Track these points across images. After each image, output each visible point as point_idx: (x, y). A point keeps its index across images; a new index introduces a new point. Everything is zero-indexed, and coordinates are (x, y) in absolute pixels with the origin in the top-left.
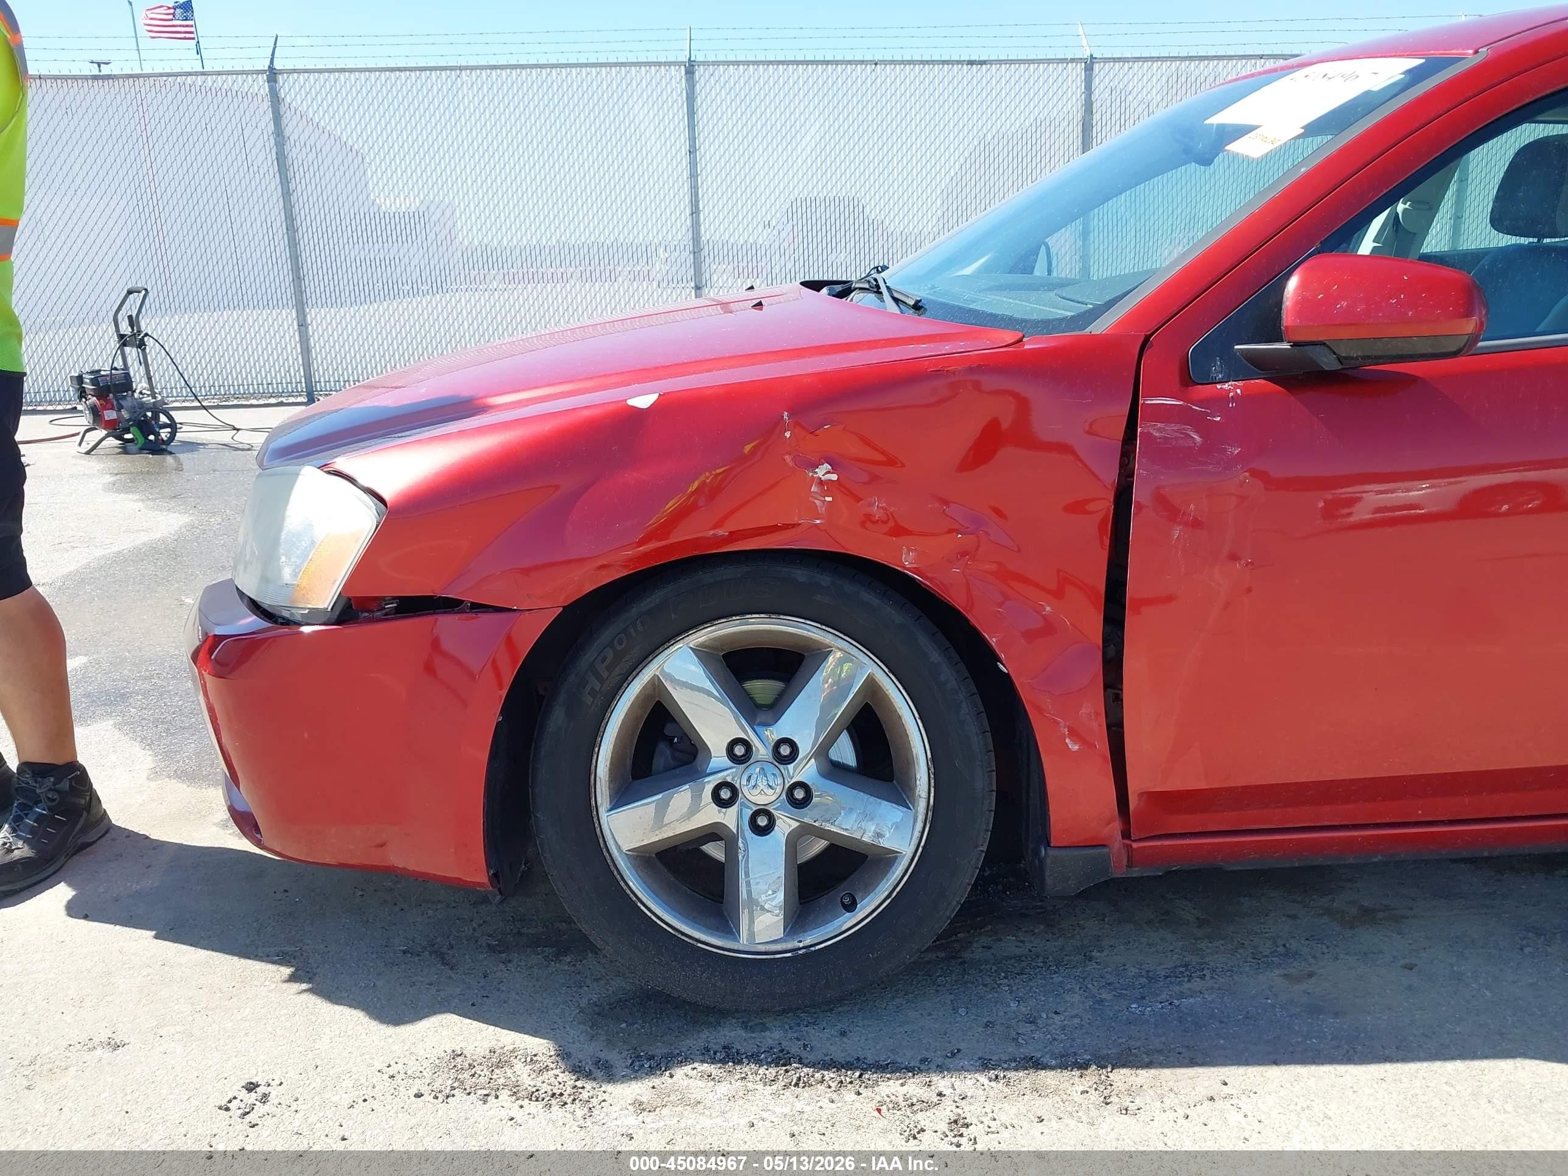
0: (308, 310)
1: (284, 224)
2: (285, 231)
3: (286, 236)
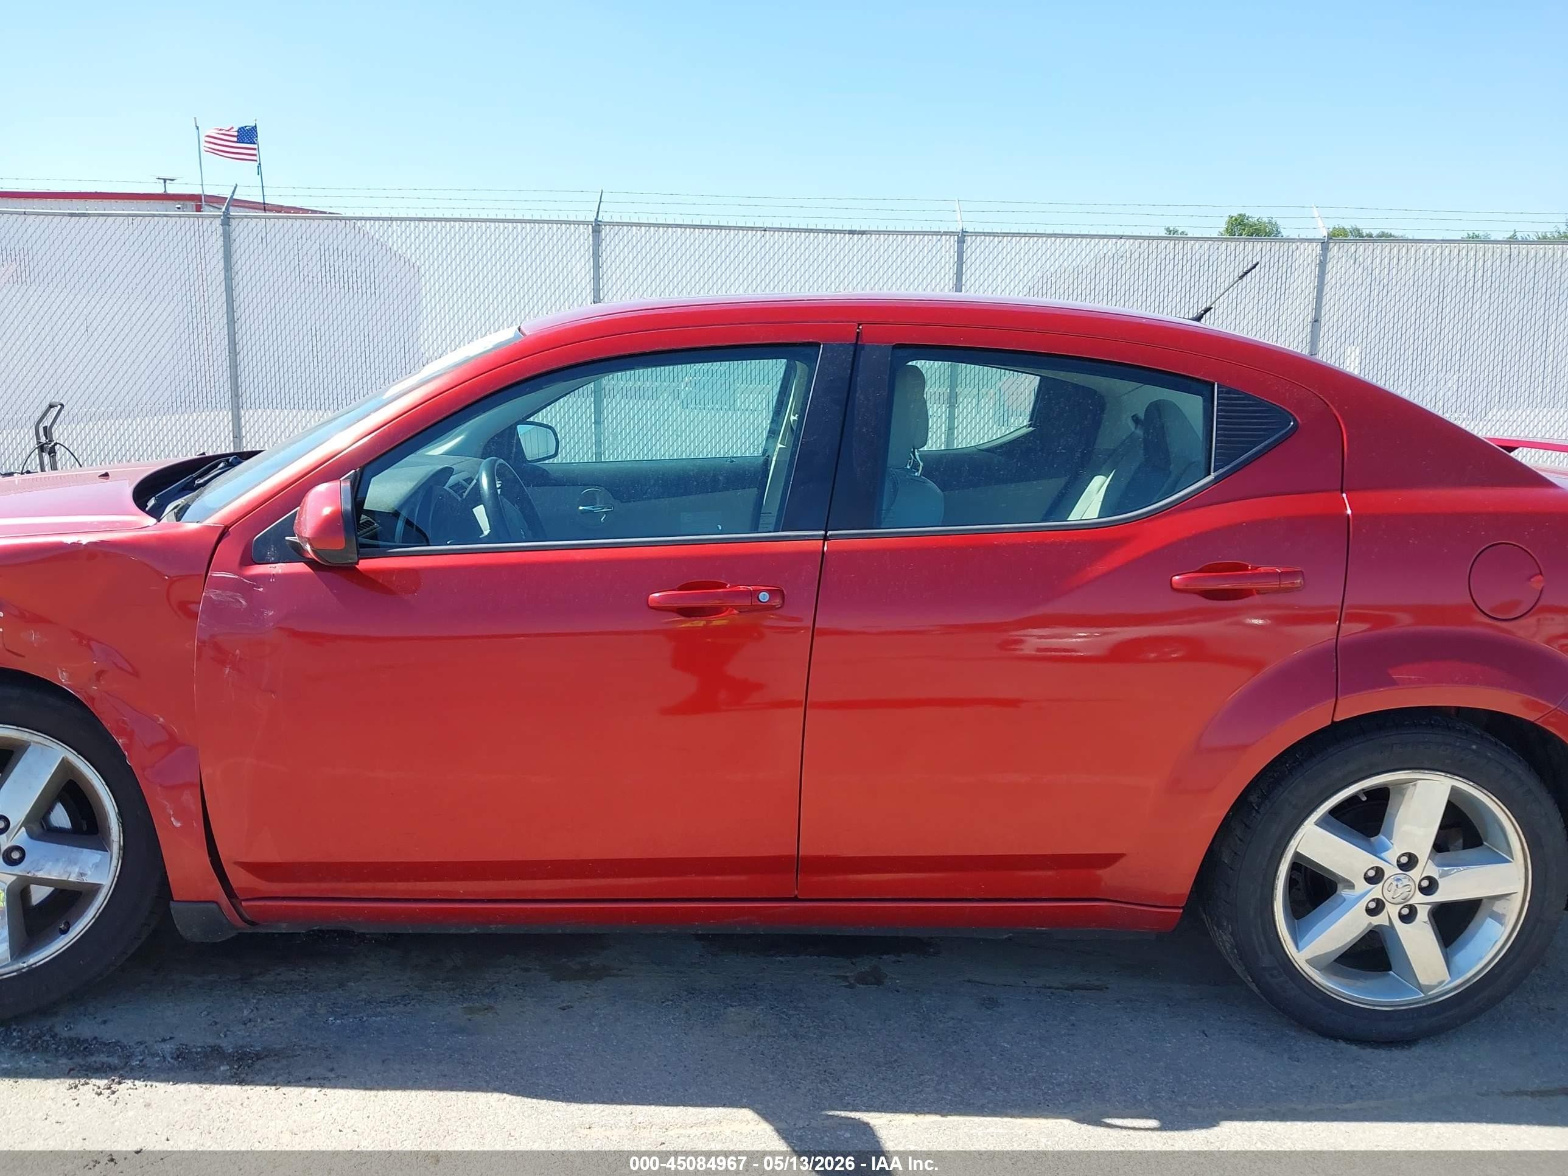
0: (243, 413)
1: (227, 348)
2: (227, 354)
3: (228, 358)
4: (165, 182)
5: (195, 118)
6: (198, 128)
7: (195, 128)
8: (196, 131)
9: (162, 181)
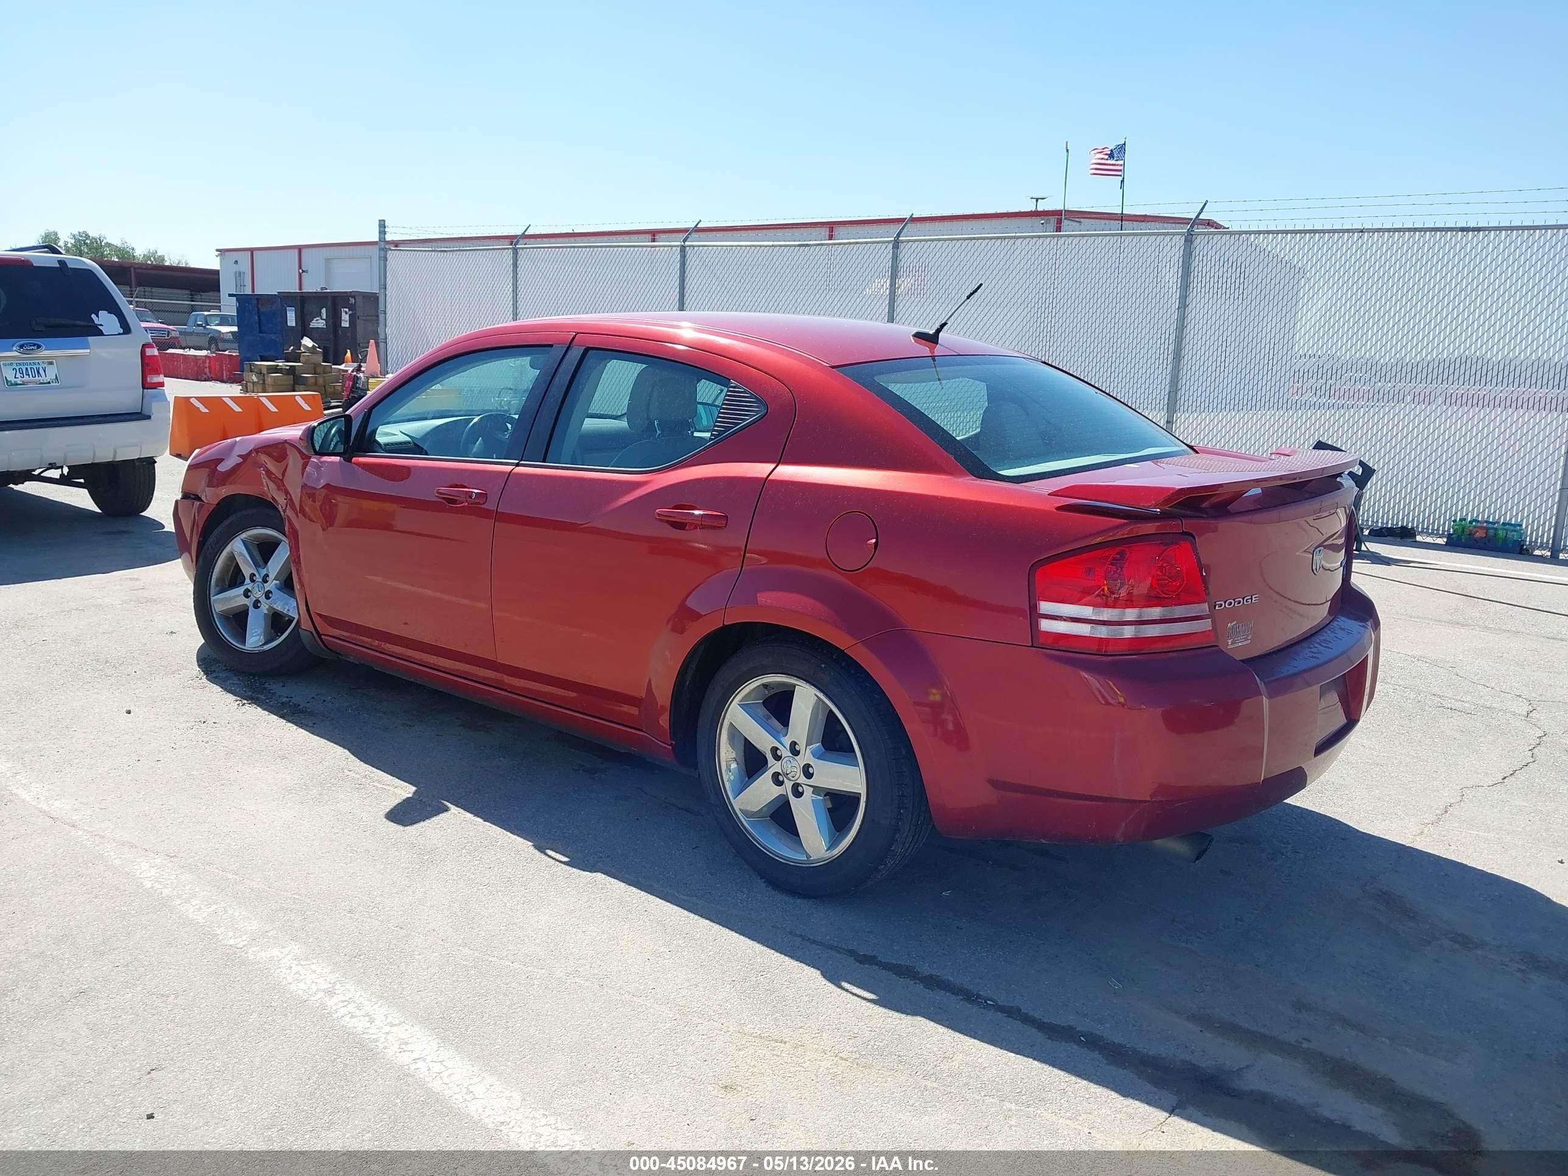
4: (1037, 201)
5: (1067, 143)
6: (1067, 151)
7: (1065, 150)
8: (1066, 153)
9: (1035, 200)
